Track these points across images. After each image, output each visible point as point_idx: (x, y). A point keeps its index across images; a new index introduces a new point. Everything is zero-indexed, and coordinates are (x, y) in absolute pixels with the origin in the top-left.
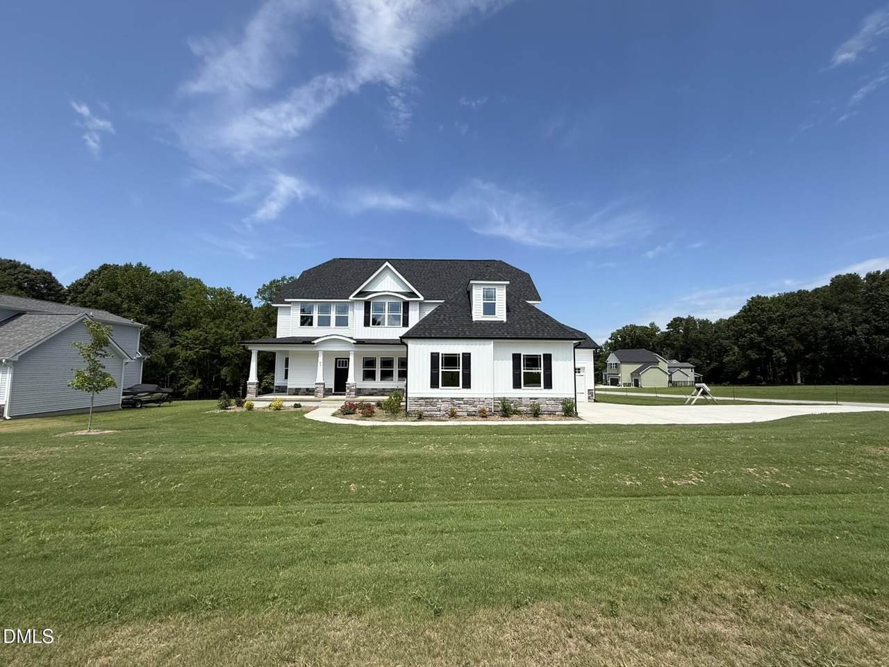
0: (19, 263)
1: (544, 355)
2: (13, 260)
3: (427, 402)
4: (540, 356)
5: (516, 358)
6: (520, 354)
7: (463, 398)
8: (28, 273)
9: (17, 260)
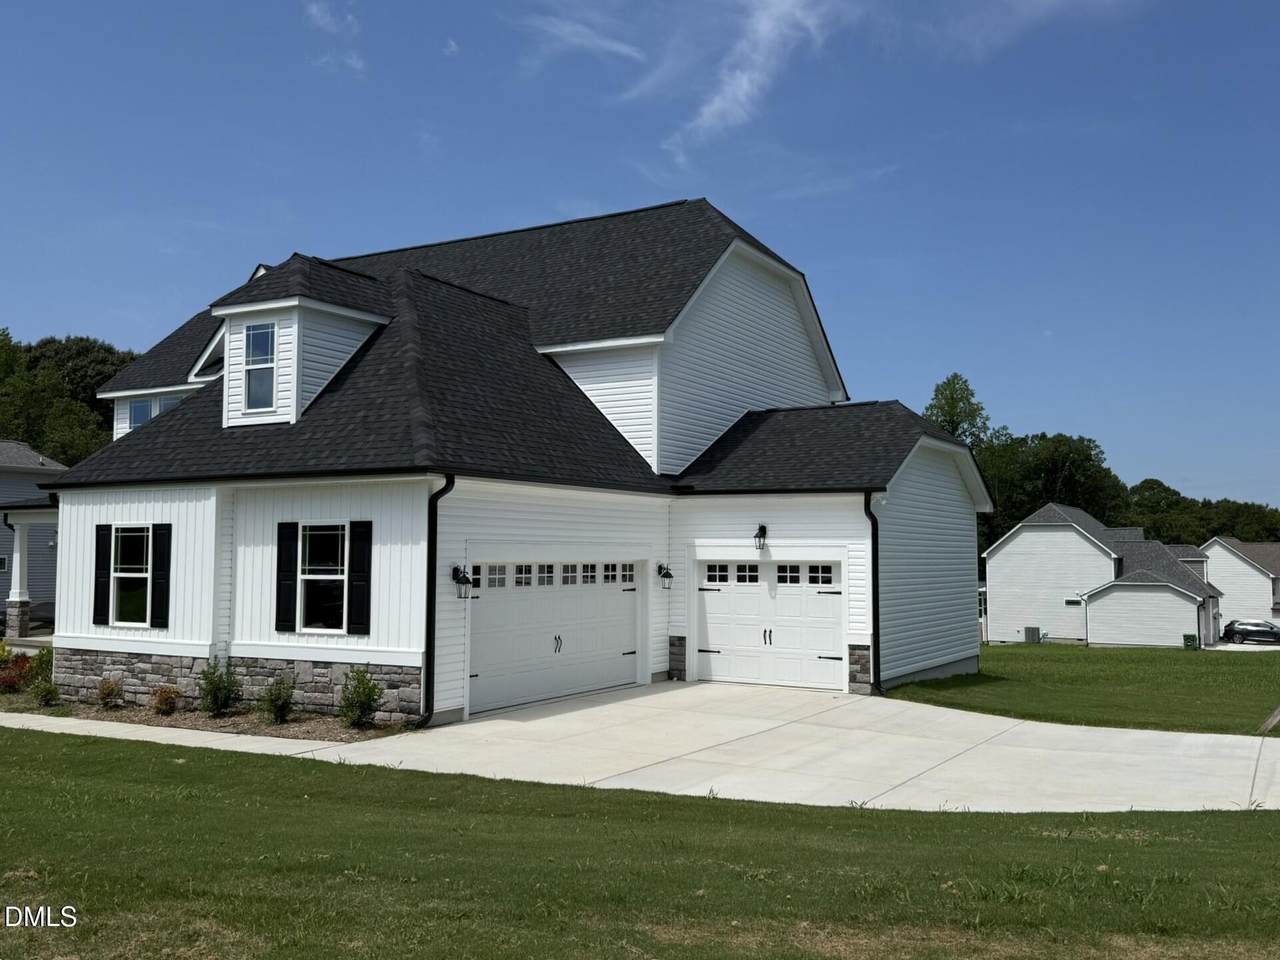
0: (95, 341)
1: (353, 524)
2: (85, 337)
3: (85, 662)
4: (343, 527)
5: (286, 533)
6: (296, 524)
7: (150, 656)
8: (103, 362)
9: (92, 337)
